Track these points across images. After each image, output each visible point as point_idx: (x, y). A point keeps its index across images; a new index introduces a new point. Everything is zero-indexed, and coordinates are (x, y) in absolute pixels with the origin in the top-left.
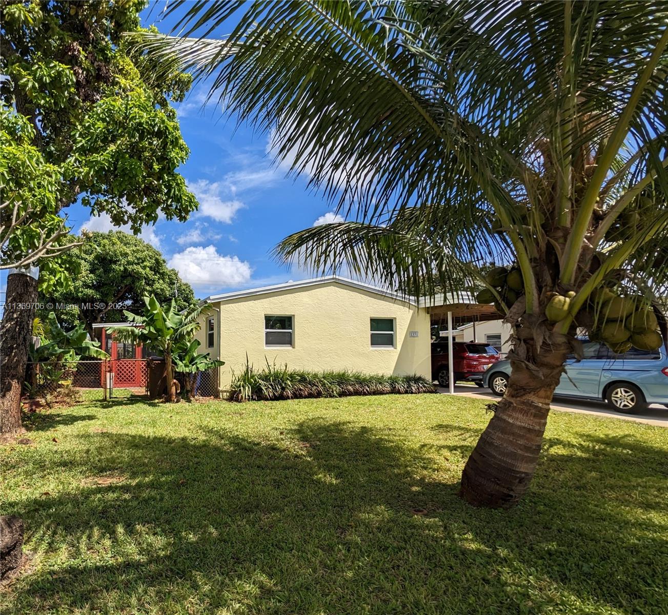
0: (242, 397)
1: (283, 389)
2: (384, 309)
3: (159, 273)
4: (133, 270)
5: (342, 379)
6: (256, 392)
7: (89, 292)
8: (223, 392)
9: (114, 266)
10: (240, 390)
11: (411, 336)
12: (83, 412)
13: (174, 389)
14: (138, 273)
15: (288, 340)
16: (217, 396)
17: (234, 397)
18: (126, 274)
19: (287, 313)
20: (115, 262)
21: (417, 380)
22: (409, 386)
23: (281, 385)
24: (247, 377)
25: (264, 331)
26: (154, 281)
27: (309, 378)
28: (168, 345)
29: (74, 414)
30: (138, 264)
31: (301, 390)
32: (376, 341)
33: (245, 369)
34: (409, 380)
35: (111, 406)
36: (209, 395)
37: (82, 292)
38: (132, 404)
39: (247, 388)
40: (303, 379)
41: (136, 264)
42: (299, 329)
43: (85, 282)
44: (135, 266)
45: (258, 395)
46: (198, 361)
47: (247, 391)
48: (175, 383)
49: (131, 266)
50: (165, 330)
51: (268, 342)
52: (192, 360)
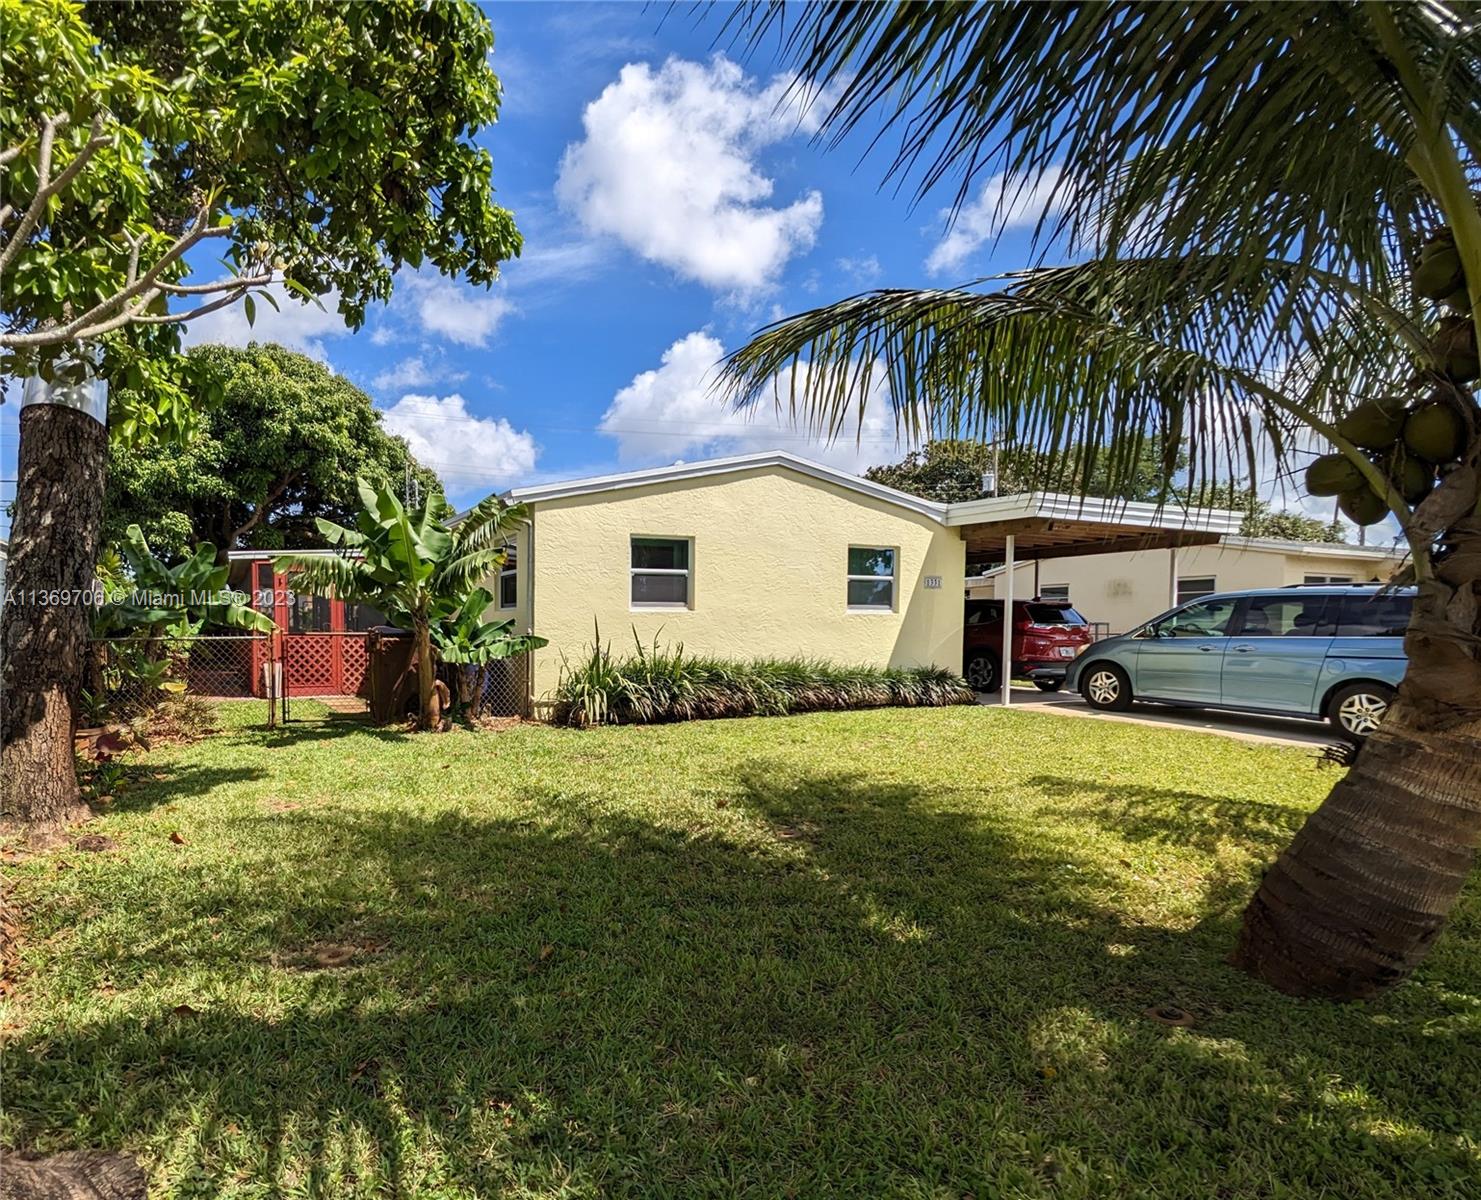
0: (586, 716)
1: (674, 698)
2: (875, 528)
3: (367, 444)
4: (312, 435)
5: (793, 676)
6: (616, 706)
7: (211, 482)
8: (540, 705)
9: (267, 423)
10: (583, 702)
11: (928, 587)
12: (231, 759)
13: (435, 700)
14: (323, 440)
15: (680, 592)
16: (527, 716)
17: (566, 715)
18: (295, 443)
19: (680, 532)
20: (271, 414)
21: (942, 677)
22: (926, 691)
23: (669, 691)
24: (597, 673)
25: (628, 571)
26: (356, 460)
27: (728, 674)
28: (422, 600)
29: (209, 764)
30: (324, 420)
31: (710, 700)
32: (859, 595)
33: (590, 656)
34: (926, 677)
35: (291, 742)
36: (509, 714)
37: (195, 481)
38: (341, 735)
39: (597, 697)
40: (714, 676)
41: (318, 420)
42: (703, 568)
43: (201, 457)
44: (317, 427)
45: (621, 711)
46: (487, 637)
47: (597, 705)
48: (438, 687)
49: (307, 426)
50: (416, 566)
51: (637, 598)
52: (474, 635)
